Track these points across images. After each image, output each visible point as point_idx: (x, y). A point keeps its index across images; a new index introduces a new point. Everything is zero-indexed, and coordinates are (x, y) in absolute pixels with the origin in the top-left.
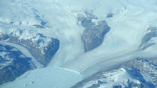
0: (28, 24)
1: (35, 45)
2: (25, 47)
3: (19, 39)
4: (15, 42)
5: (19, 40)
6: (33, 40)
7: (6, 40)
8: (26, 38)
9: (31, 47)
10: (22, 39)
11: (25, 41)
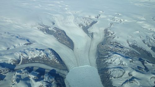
0: (20, 45)
1: (47, 59)
2: (38, 63)
3: (29, 58)
4: (28, 62)
5: (30, 60)
6: (40, 56)
7: (19, 64)
8: (35, 57)
9: (43, 61)
10: (31, 58)
11: (35, 59)
